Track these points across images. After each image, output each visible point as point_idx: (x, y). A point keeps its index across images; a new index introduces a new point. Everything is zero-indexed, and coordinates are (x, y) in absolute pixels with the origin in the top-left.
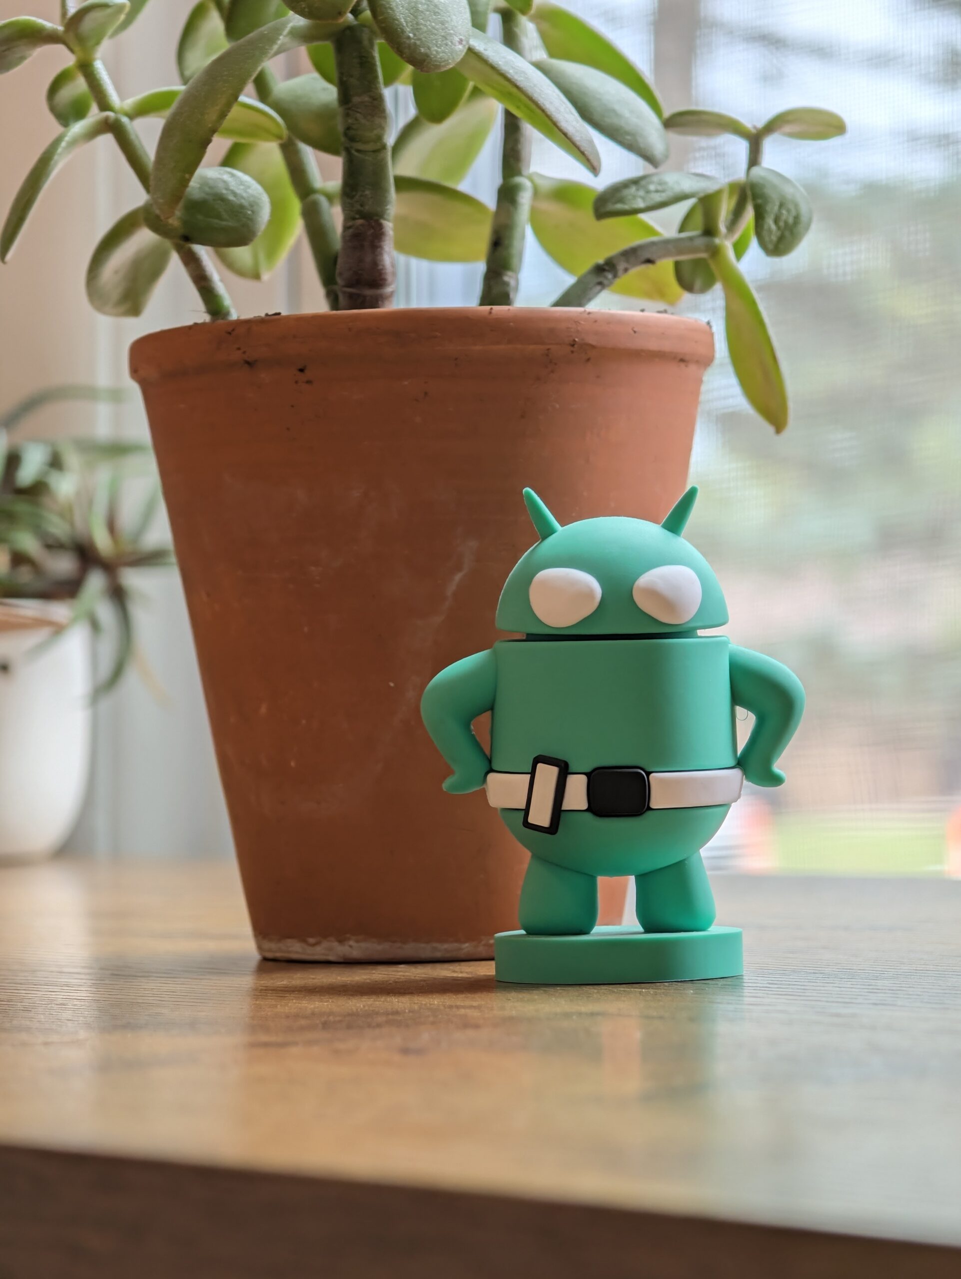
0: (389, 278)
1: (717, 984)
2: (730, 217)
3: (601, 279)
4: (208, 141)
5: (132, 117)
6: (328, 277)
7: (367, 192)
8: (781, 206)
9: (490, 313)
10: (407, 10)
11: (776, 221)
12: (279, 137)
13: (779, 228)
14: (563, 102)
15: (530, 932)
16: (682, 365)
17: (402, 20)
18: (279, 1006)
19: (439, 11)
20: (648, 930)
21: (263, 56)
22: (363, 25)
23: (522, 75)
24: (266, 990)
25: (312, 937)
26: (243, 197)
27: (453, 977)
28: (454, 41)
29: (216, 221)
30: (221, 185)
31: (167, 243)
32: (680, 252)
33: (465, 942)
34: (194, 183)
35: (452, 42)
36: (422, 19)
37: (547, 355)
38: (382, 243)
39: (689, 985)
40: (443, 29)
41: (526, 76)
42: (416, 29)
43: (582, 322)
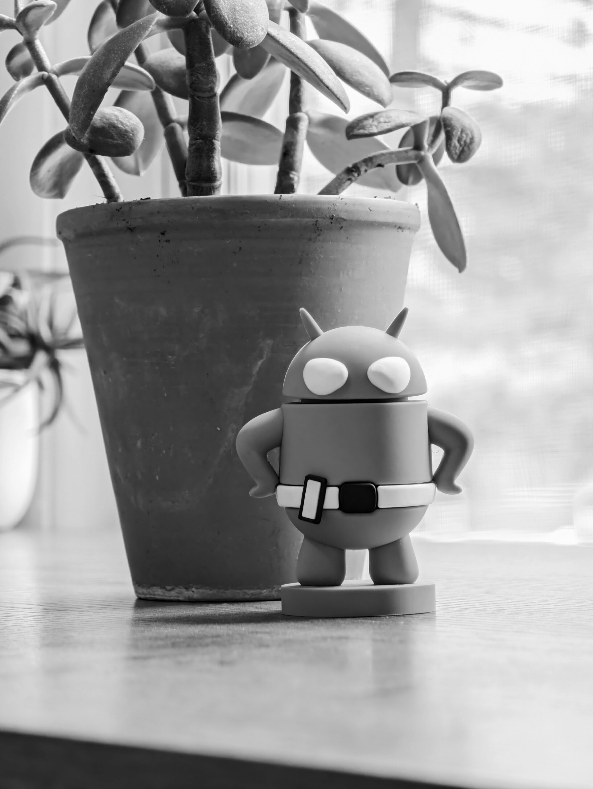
0: (218, 176)
1: (419, 618)
2: (431, 138)
3: (350, 177)
4: (106, 91)
5: (58, 75)
6: (180, 176)
7: (204, 123)
8: (462, 132)
9: (280, 198)
10: (229, 10)
11: (459, 141)
12: (150, 87)
13: (461, 145)
14: (327, 67)
15: (304, 583)
16: (400, 231)
17: (226, 16)
18: (146, 631)
19: (249, 11)
20: (377, 583)
21: (140, 38)
22: (202, 19)
23: (301, 50)
24: (139, 620)
25: (169, 586)
26: (127, 126)
27: (256, 612)
28: (258, 30)
29: (110, 140)
30: (114, 118)
31: (81, 154)
32: (399, 160)
33: (264, 589)
34: (97, 117)
35: (257, 30)
36: (239, 15)
37: (316, 225)
38: (214, 155)
39: (402, 618)
40: (251, 22)
41: (303, 51)
42: (235, 21)
43: (338, 204)
